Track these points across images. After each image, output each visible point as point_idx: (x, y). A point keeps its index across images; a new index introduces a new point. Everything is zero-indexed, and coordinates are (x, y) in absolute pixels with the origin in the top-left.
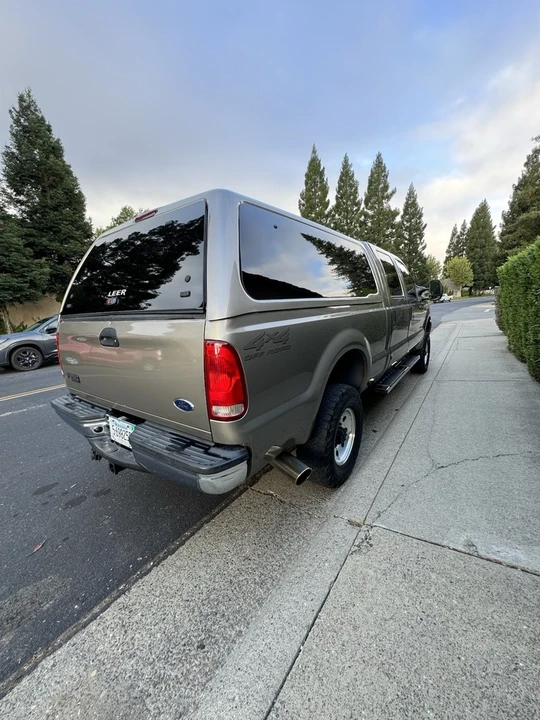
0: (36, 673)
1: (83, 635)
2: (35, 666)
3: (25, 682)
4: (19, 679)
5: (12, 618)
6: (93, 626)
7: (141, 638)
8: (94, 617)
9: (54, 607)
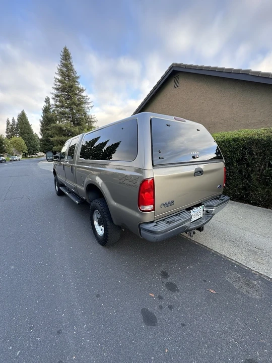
0: (257, 271)
1: (243, 263)
2: (256, 272)
3: (261, 273)
4: (261, 274)
5: (248, 285)
6: (239, 261)
7: (237, 251)
8: (236, 262)
9: (238, 273)
